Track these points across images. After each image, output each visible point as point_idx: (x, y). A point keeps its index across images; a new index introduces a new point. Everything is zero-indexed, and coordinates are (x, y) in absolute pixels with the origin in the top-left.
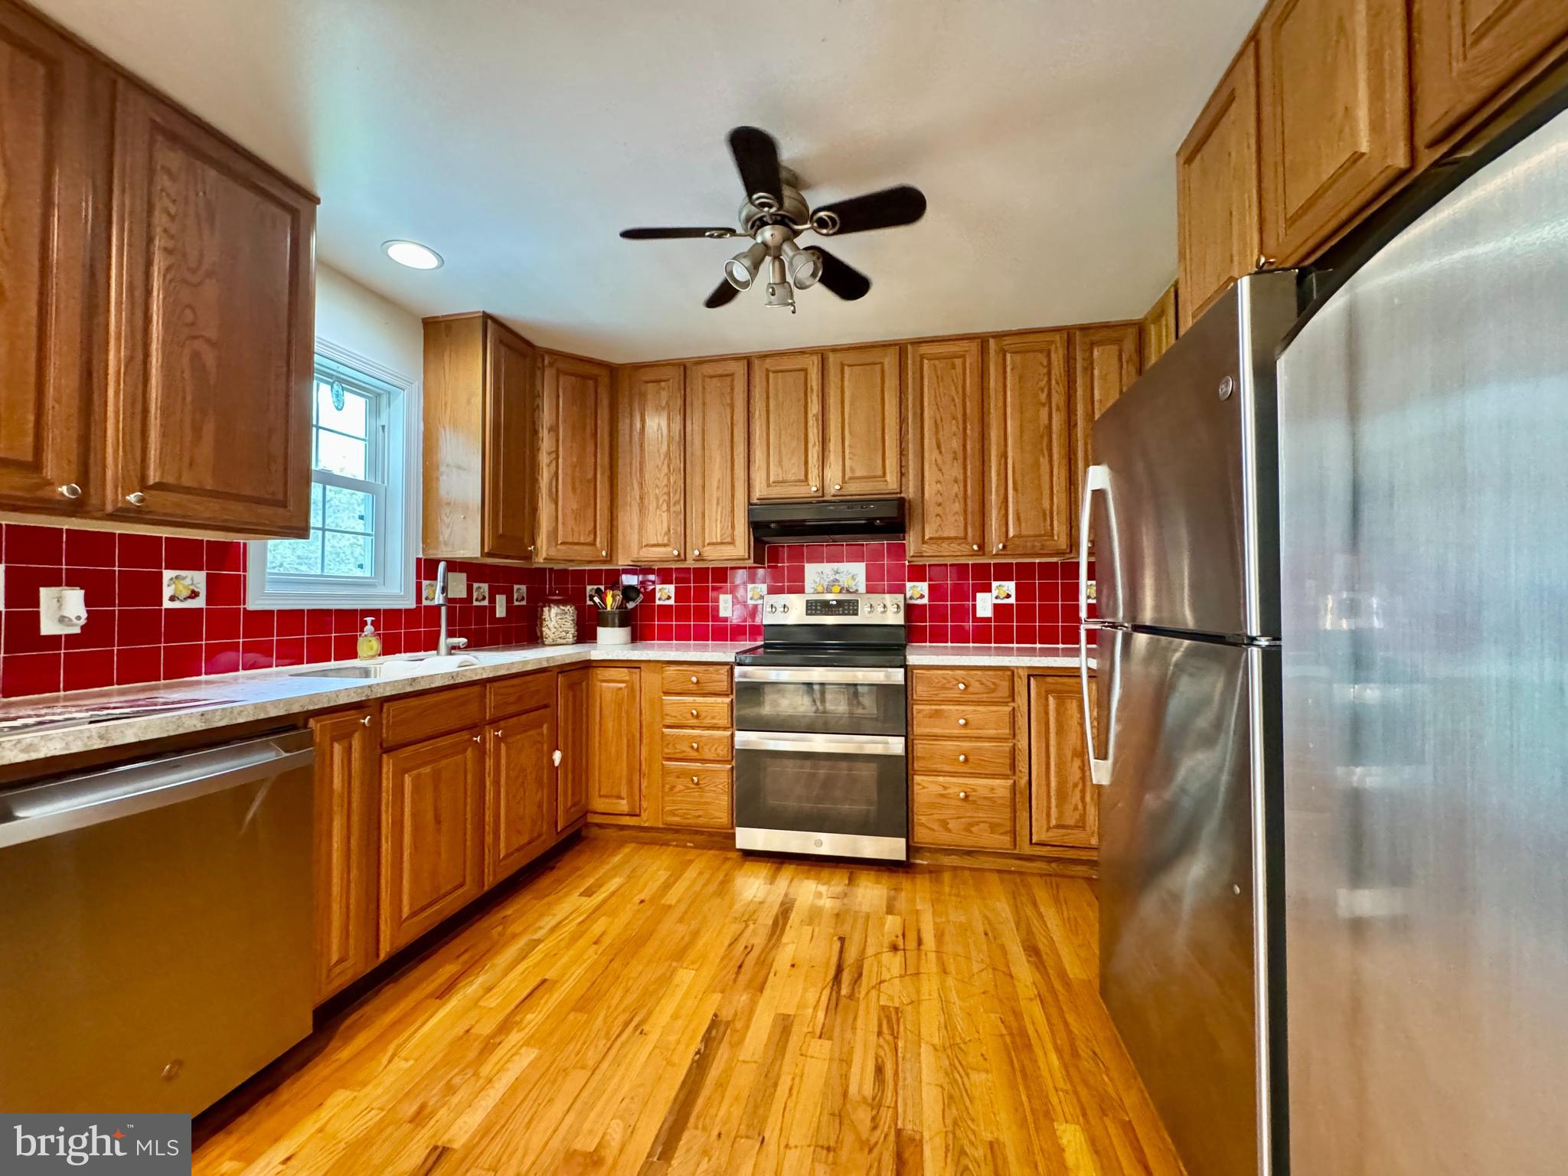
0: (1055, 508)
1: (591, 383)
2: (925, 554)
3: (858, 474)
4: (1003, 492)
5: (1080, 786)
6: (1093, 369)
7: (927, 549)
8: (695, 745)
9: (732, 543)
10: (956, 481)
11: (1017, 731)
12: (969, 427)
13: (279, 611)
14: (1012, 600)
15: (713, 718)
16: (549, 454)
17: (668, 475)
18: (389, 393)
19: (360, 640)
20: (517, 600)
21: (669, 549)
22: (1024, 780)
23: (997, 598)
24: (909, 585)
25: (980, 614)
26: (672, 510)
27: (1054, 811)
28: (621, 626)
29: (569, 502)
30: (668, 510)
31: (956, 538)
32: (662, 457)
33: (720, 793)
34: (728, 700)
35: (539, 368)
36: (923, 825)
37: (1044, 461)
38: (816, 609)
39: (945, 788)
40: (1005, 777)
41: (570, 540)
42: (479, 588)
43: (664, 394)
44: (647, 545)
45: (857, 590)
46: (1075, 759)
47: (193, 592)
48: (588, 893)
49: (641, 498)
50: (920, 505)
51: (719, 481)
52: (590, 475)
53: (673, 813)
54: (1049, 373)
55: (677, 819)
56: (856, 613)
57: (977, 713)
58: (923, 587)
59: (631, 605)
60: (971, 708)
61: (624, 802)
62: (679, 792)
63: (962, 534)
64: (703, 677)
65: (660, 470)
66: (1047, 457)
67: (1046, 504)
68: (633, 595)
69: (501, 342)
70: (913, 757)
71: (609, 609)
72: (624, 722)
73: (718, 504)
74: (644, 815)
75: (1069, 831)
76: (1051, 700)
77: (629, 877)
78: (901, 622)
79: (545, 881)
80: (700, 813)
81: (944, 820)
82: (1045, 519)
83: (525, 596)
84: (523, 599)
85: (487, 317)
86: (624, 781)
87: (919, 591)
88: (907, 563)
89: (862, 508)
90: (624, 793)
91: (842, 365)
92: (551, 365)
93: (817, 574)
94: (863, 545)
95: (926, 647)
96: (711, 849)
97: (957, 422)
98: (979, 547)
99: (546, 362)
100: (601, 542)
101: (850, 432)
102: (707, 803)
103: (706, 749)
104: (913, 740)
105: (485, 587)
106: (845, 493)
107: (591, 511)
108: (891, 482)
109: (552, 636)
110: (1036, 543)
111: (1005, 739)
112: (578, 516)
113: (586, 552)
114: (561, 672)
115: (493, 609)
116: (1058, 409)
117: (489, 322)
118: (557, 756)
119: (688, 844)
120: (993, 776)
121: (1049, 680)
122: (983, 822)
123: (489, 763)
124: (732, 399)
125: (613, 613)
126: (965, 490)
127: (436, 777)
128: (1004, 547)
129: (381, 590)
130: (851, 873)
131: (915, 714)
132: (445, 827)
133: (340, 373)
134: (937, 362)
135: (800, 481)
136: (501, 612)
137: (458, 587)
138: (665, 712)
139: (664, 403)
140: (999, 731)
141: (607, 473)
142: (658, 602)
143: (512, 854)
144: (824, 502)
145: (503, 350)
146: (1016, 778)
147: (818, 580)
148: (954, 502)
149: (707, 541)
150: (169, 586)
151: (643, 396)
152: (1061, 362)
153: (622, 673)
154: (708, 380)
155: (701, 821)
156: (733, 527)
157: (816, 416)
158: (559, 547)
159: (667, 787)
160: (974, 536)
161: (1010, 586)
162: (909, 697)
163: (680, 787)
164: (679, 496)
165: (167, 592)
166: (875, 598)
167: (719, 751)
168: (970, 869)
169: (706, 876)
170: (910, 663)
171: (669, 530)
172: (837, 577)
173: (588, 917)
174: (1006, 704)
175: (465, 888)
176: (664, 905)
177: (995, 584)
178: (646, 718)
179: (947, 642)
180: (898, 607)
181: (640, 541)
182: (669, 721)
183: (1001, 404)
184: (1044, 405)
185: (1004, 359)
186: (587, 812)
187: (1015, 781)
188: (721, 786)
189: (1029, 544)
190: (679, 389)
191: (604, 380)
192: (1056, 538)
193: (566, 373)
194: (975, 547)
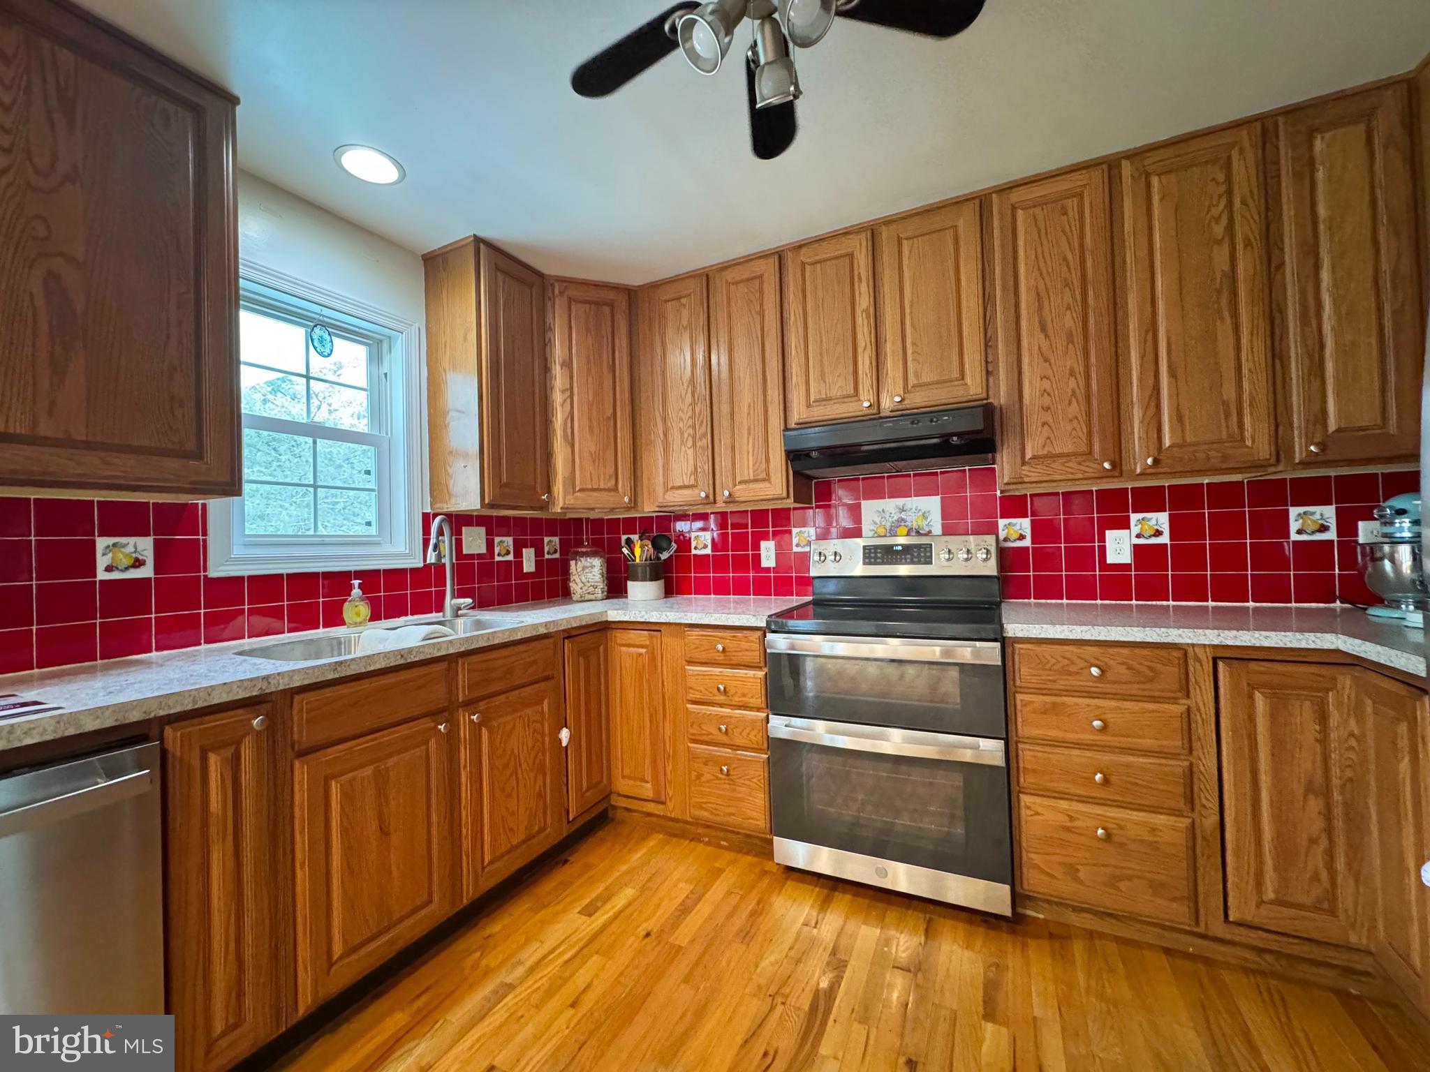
0: (1246, 397)
1: (606, 310)
2: (1026, 480)
3: (925, 378)
4: (1151, 381)
5: (1324, 843)
6: (1313, 171)
7: (1030, 473)
8: (723, 728)
9: (767, 479)
10: (1072, 373)
11: (1196, 745)
12: (1091, 293)
13: (250, 578)
14: (1165, 539)
15: (744, 695)
16: (563, 391)
17: (694, 403)
18: (390, 337)
19: (346, 605)
20: (548, 553)
21: (696, 491)
22: (1212, 819)
23: (1138, 536)
24: (1002, 523)
25: (1111, 559)
26: (698, 445)
27: (1270, 875)
28: (652, 579)
29: (587, 444)
30: (694, 445)
31: (1075, 454)
32: (686, 385)
33: (755, 789)
34: (761, 674)
35: (550, 299)
36: (1036, 867)
37: (1224, 330)
38: (876, 558)
39: (1071, 818)
40: (1178, 813)
41: (590, 487)
42: (501, 542)
43: (685, 313)
44: (673, 488)
45: (930, 532)
46: (1311, 797)
47: (137, 560)
48: (589, 911)
49: (665, 435)
50: (1017, 415)
51: (749, 406)
52: (609, 412)
53: (700, 806)
54: (1229, 192)
55: (706, 814)
56: (928, 561)
57: (1124, 712)
58: (1024, 525)
59: (664, 556)
60: (1113, 703)
61: (649, 786)
62: (707, 782)
63: (1084, 448)
64: (731, 645)
65: (683, 401)
66: (1228, 320)
67: (1229, 391)
68: (665, 545)
69: (497, 268)
70: (1018, 768)
71: (638, 560)
72: (646, 696)
73: (749, 433)
74: (670, 805)
75: (1303, 913)
76: (1260, 702)
77: (643, 889)
78: (995, 573)
79: (548, 885)
80: (731, 810)
81: (1071, 865)
82: (1227, 415)
83: (558, 547)
84: (555, 552)
85: (478, 240)
86: (648, 761)
87: (1018, 530)
88: (998, 493)
89: (932, 421)
90: (648, 776)
91: (899, 240)
92: (561, 293)
93: (878, 513)
94: (936, 474)
95: (1030, 604)
96: (747, 853)
97: (1072, 290)
98: (1113, 465)
99: (557, 291)
100: (623, 486)
101: (913, 326)
102: (741, 800)
103: (737, 731)
104: (1017, 743)
105: (509, 541)
106: (908, 406)
107: (610, 453)
108: (973, 387)
109: (579, 591)
110: (1213, 454)
111: (1175, 756)
112: (596, 459)
113: (607, 500)
114: (567, 638)
115: (519, 565)
116: (1248, 244)
117: (482, 246)
118: (565, 735)
119: (723, 843)
120: (1154, 810)
121: (1253, 666)
122: (1139, 877)
123: (464, 755)
124: (761, 305)
125: (641, 566)
126: (1088, 386)
127: (381, 780)
128: (1156, 462)
129: (387, 549)
130: (930, 921)
131: (1019, 707)
132: (395, 839)
133: (324, 316)
134: (1037, 210)
135: (848, 396)
136: (529, 565)
137: (474, 541)
138: (689, 685)
139: (685, 323)
140: (1160, 743)
141: (628, 409)
142: (694, 552)
143: (502, 856)
144: (881, 418)
145: (500, 277)
146: (1195, 815)
147: (878, 520)
148: (1070, 403)
149: (738, 479)
150: (104, 555)
151: (663, 316)
152: (1253, 172)
153: (642, 637)
154: (733, 288)
155: (731, 819)
156: (768, 460)
157: (866, 311)
158: (578, 494)
159: (694, 774)
160: (1102, 449)
161: (1161, 519)
162: (1010, 683)
163: (707, 777)
164: (705, 428)
165: (102, 562)
166: (955, 541)
167: (752, 736)
168: (1117, 939)
169: (734, 899)
170: (1010, 634)
171: (696, 469)
172: (903, 515)
173: (578, 953)
174: (1174, 701)
175: (432, 907)
176: (673, 946)
177: (1134, 517)
178: (669, 688)
179: (1062, 599)
180: (988, 552)
181: (665, 484)
182: (691, 696)
183: (1143, 253)
184: (1219, 242)
185: (1149, 186)
186: (611, 793)
187: (1194, 822)
188: (755, 780)
189: (1201, 456)
190: (702, 304)
191: (622, 304)
192: (1249, 443)
193: (577, 301)
194: (1107, 465)
